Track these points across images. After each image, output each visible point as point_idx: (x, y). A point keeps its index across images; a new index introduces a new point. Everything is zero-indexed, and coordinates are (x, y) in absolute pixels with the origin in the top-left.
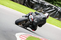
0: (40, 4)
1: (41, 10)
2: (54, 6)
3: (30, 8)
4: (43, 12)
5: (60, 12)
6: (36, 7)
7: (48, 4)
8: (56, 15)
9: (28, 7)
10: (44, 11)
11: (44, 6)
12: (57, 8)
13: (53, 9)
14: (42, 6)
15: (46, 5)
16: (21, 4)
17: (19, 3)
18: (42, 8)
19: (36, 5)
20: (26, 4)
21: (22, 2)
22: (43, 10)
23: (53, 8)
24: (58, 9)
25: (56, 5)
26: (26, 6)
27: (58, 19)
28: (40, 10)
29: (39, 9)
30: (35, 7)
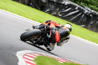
0: (55, 4)
1: (57, 13)
2: (79, 6)
3: (39, 9)
4: (60, 15)
5: (88, 14)
6: (49, 7)
7: (69, 3)
8: (81, 20)
9: (36, 8)
10: (62, 14)
11: (62, 6)
12: (82, 8)
13: (76, 10)
14: (59, 7)
15: (64, 4)
16: (24, 3)
17: (21, 3)
18: (58, 9)
19: (48, 4)
20: (33, 4)
21: (25, 1)
22: (60, 12)
23: (76, 8)
24: (84, 9)
25: (82, 4)
26: (32, 7)
27: (84, 27)
28: (55, 13)
29: (54, 11)
30: (47, 9)
